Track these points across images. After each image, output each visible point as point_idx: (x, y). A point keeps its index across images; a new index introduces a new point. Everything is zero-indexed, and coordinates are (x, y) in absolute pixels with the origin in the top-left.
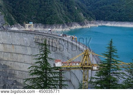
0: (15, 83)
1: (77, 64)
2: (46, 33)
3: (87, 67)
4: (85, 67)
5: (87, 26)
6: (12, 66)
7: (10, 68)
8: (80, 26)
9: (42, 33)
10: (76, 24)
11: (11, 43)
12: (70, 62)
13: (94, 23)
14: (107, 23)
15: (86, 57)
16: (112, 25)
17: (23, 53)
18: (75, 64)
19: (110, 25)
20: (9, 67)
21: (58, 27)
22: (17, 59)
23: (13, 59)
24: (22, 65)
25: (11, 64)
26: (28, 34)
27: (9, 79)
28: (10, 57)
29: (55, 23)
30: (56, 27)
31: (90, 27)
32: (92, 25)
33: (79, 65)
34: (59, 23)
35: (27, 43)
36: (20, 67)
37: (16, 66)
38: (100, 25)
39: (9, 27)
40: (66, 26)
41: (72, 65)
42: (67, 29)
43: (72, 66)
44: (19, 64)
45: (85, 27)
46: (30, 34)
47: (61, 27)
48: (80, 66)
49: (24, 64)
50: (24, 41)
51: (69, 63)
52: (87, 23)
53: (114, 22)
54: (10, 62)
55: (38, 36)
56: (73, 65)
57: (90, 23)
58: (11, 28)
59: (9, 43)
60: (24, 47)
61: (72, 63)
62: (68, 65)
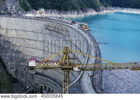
0: (27, 69)
1: (55, 64)
2: (55, 20)
3: (66, 67)
4: (64, 67)
5: (103, 13)
6: (24, 51)
7: (22, 54)
8: (96, 12)
9: (52, 20)
10: (92, 10)
11: (23, 29)
12: (47, 62)
13: (110, 9)
14: (123, 9)
15: (66, 55)
16: (129, 12)
17: (35, 39)
18: (52, 63)
19: (126, 12)
20: (21, 52)
21: (73, 13)
22: (29, 45)
23: (26, 45)
24: (33, 51)
25: (24, 49)
26: (39, 20)
27: (21, 64)
28: (22, 43)
29: (70, 9)
30: (71, 13)
31: (105, 13)
32: (108, 11)
33: (57, 64)
34: (74, 9)
35: (38, 30)
36: (32, 53)
37: (28, 51)
38: (116, 11)
39: (24, 13)
40: (81, 12)
41: (48, 64)
42: (82, 15)
43: (48, 66)
44: (31, 50)
45: (100, 13)
46: (41, 21)
47: (75, 13)
48: (58, 66)
49: (35, 50)
50: (35, 27)
51: (45, 62)
52: (103, 9)
53: (130, 9)
54: (22, 48)
55: (49, 22)
56: (50, 64)
57: (106, 9)
58: (26, 14)
59: (21, 29)
60: (35, 33)
61: (49, 62)
62: (44, 65)
